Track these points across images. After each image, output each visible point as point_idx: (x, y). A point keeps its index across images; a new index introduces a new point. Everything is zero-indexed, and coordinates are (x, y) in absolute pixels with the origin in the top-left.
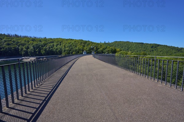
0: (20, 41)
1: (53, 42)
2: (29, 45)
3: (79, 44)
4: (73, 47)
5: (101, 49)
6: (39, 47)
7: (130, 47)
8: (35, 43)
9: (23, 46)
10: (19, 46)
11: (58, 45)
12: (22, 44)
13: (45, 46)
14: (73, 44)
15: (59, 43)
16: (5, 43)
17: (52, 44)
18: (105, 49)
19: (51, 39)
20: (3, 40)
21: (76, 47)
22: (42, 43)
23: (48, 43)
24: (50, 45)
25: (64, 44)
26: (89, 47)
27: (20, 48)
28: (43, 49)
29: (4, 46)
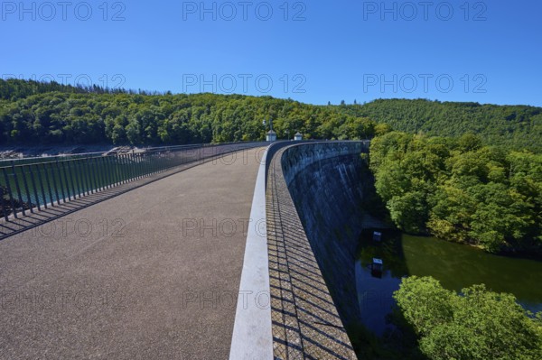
0: (106, 103)
1: (188, 105)
2: (128, 113)
3: (261, 110)
4: (244, 119)
5: (327, 125)
6: (152, 119)
7: (428, 119)
8: (143, 108)
9: (114, 117)
10: (104, 117)
11: (201, 112)
12: (110, 112)
13: (167, 117)
14: (242, 109)
15: (204, 107)
16: (72, 110)
17: (185, 111)
18: (338, 126)
19: (185, 96)
20: (67, 103)
21: (252, 119)
22: (161, 108)
23: (175, 108)
24: (180, 112)
25: (218, 112)
26: (290, 118)
27: (106, 122)
28: (161, 125)
29: (70, 116)
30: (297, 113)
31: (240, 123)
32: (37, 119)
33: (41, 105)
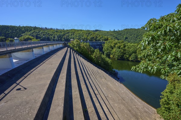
0: (49, 32)
1: (69, 33)
2: (55, 35)
3: (85, 34)
4: (81, 37)
5: (99, 38)
6: (60, 36)
8: (58, 34)
9: (52, 36)
10: (49, 36)
11: (72, 35)
12: (51, 35)
13: (64, 36)
14: (81, 34)
15: (72, 33)
16: (42, 34)
17: (68, 34)
18: (101, 38)
19: (68, 30)
20: (41, 32)
22: (62, 34)
24: (67, 35)
25: (76, 34)
26: (91, 36)
27: (50, 37)
28: (63, 38)
29: (42, 36)
30: (93, 35)
31: (80, 37)
32: (35, 37)
33: (35, 33)
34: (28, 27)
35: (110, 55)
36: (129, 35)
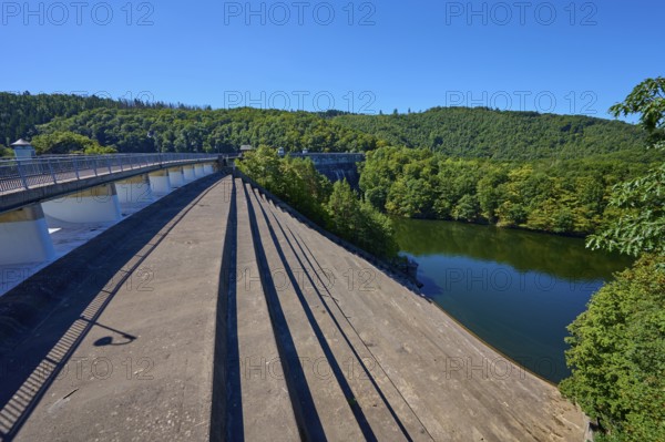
0: (152, 119)
1: (229, 121)
2: (174, 129)
3: (291, 127)
4: (277, 135)
5: (344, 140)
6: (196, 135)
7: (484, 129)
8: (188, 125)
9: (162, 132)
11: (240, 128)
12: (158, 128)
13: (210, 132)
14: (276, 126)
15: (243, 123)
16: (123, 126)
17: (226, 127)
18: (351, 141)
19: (225, 111)
20: (117, 119)
21: (284, 135)
22: (204, 124)
23: (216, 125)
24: (221, 128)
25: (255, 127)
26: (315, 134)
27: (155, 137)
28: (206, 140)
29: (123, 132)
30: (321, 130)
31: (274, 138)
32: (94, 135)
33: (95, 122)
34: (64, 98)
35: (385, 202)
36: (446, 129)
